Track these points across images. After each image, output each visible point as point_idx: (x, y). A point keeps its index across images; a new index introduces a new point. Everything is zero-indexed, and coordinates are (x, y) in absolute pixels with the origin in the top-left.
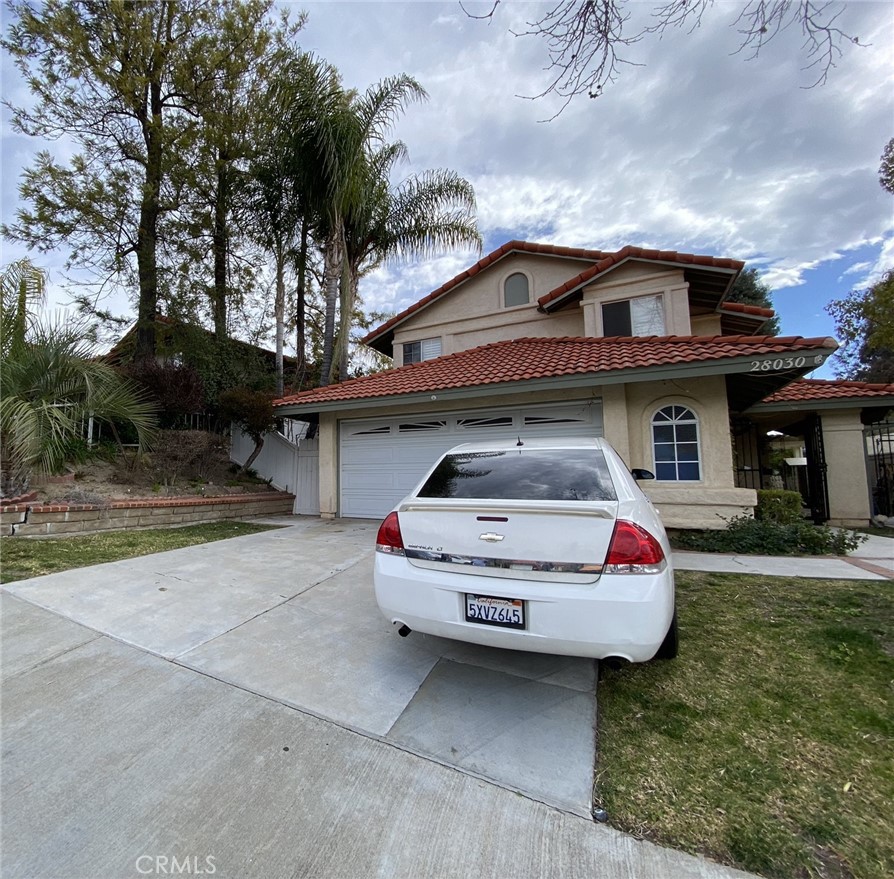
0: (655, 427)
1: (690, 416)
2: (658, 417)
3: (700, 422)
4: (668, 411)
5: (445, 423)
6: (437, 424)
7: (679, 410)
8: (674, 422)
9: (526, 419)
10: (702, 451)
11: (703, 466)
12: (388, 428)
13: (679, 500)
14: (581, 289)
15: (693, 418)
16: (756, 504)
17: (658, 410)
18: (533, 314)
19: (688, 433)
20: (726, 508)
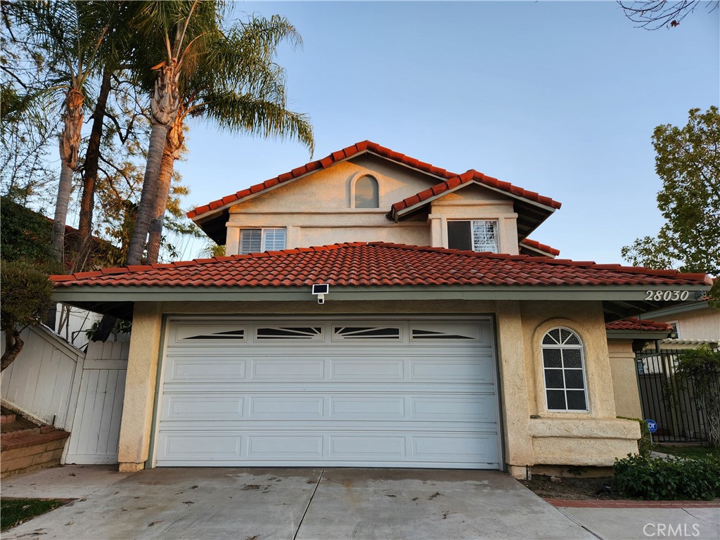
0: (545, 351)
1: (574, 341)
2: (547, 340)
3: (584, 348)
4: (555, 333)
5: (319, 330)
6: (310, 330)
7: (565, 333)
8: (561, 346)
9: (415, 332)
10: (587, 378)
11: (589, 394)
12: (242, 332)
13: (575, 433)
14: (430, 203)
15: (577, 343)
16: (639, 436)
17: (547, 333)
18: (381, 219)
19: (574, 358)
20: (616, 441)
